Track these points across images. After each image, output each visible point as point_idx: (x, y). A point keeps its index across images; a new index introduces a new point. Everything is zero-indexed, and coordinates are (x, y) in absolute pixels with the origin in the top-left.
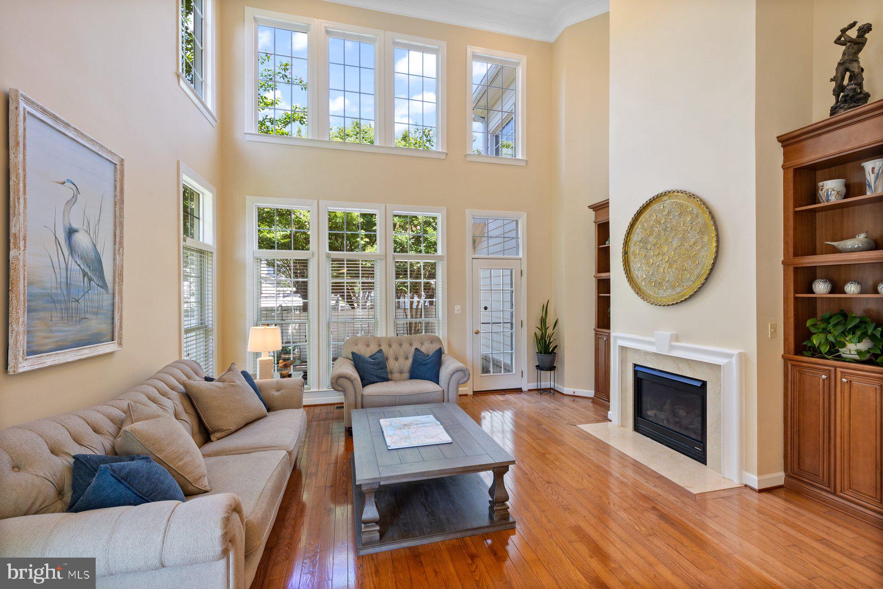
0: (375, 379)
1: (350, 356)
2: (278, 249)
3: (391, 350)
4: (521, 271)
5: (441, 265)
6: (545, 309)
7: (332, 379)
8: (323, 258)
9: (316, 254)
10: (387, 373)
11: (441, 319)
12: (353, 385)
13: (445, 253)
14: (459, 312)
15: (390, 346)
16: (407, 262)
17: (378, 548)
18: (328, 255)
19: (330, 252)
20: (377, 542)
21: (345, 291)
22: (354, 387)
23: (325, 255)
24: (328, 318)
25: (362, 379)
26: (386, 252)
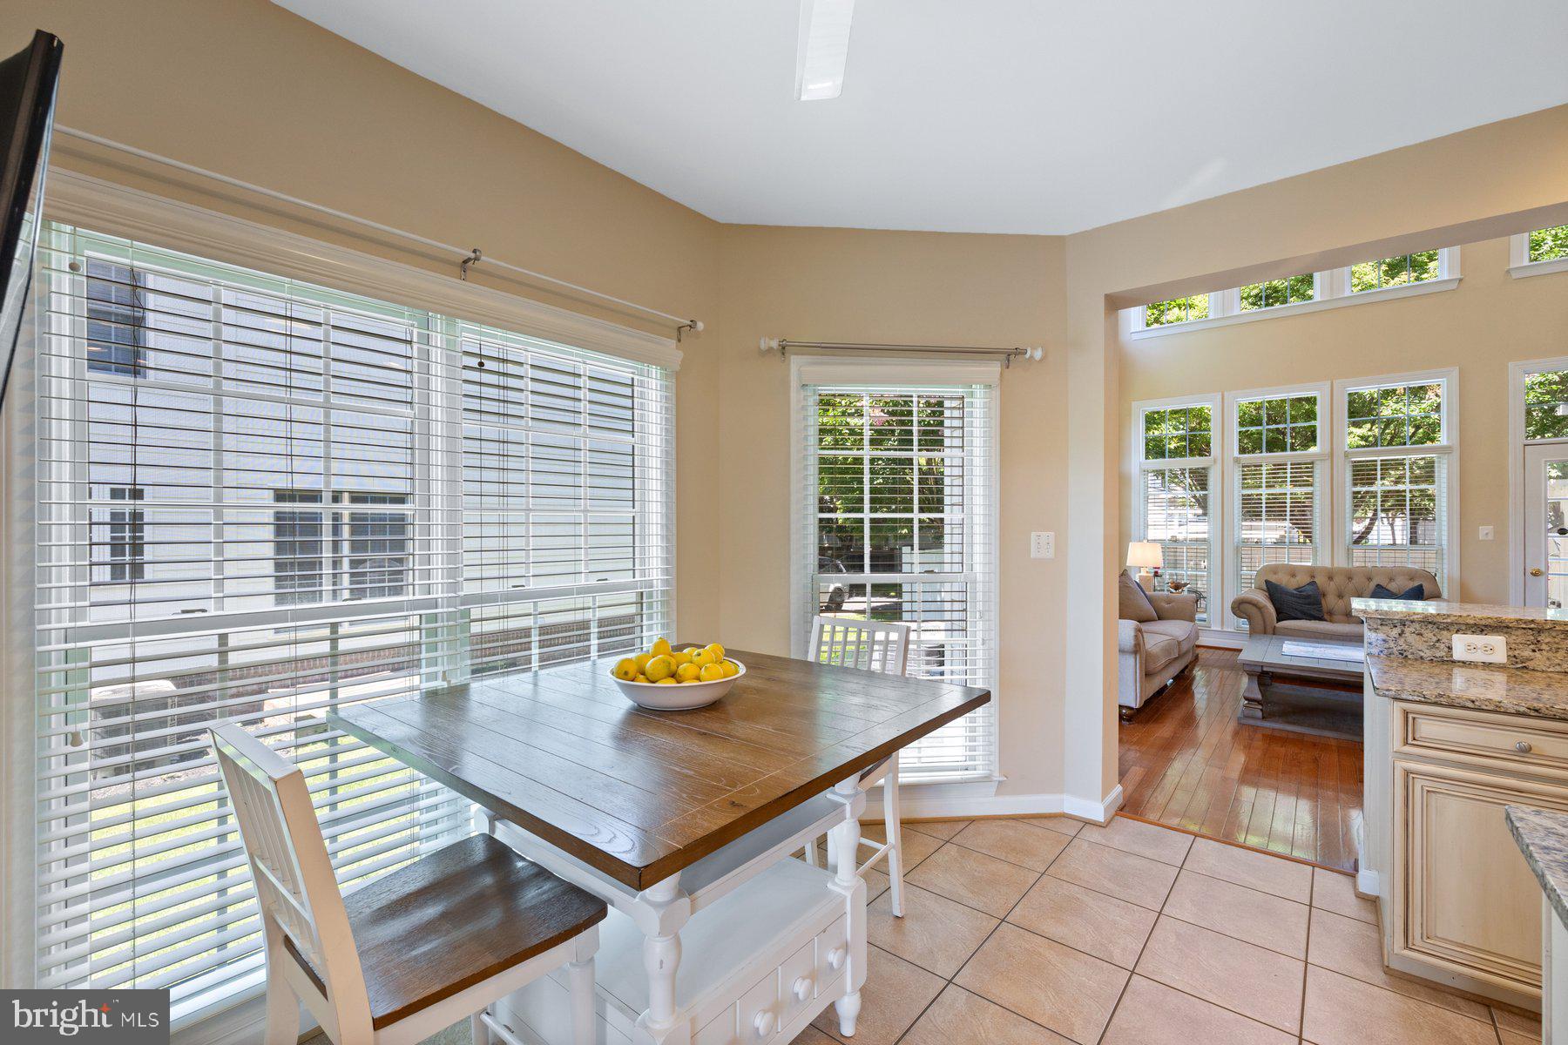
0: (1301, 616)
1: (1264, 587)
2: (1170, 457)
5: (1444, 462)
7: (1234, 602)
8: (1229, 463)
9: (1219, 462)
10: (1321, 611)
11: (1445, 547)
12: (1261, 613)
13: (1456, 442)
14: (1490, 537)
15: (1331, 578)
16: (1376, 461)
17: (1259, 723)
18: (1237, 460)
19: (1241, 456)
20: (1258, 719)
21: (1264, 505)
22: (1263, 616)
23: (1232, 461)
24: (1236, 540)
25: (1278, 612)
26: (1332, 449)
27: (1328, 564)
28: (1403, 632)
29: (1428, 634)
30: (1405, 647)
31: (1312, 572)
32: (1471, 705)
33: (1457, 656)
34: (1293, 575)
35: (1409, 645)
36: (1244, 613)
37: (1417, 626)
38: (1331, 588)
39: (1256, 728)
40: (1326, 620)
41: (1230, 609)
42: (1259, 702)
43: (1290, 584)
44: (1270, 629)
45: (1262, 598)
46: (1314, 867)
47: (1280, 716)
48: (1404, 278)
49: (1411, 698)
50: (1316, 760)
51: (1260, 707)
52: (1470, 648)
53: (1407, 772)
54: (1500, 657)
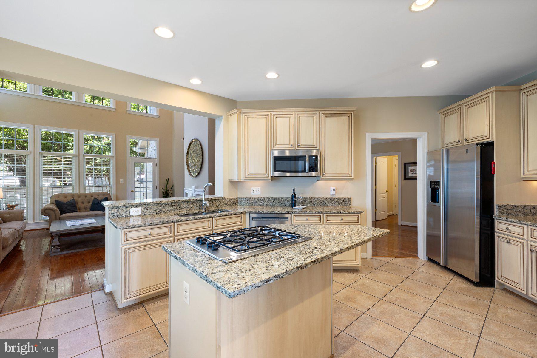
0: (69, 211)
1: (55, 203)
2: (5, 149)
3: (80, 199)
4: (156, 164)
5: (112, 160)
6: (168, 181)
7: (43, 210)
8: (37, 155)
9: (33, 153)
10: (76, 209)
11: (112, 185)
13: (115, 155)
14: (123, 182)
15: (79, 197)
16: (93, 158)
17: (59, 254)
18: (41, 154)
19: (42, 152)
20: (58, 252)
21: (53, 172)
22: (55, 213)
23: (39, 153)
24: (40, 185)
25: (61, 211)
26: (79, 153)
27: (77, 192)
28: (118, 210)
29: (124, 210)
30: (119, 214)
31: (73, 195)
32: (139, 226)
33: (131, 214)
34: (66, 197)
35: (120, 213)
36: (47, 213)
37: (122, 208)
38: (79, 200)
39: (57, 256)
40: (78, 212)
41: (40, 213)
42: (58, 246)
43: (65, 201)
44: (58, 218)
45: (54, 207)
46: (91, 293)
47: (66, 249)
48: (97, 102)
49: (126, 228)
50: (83, 259)
51: (59, 247)
52: (134, 212)
53: (125, 249)
54: (140, 213)
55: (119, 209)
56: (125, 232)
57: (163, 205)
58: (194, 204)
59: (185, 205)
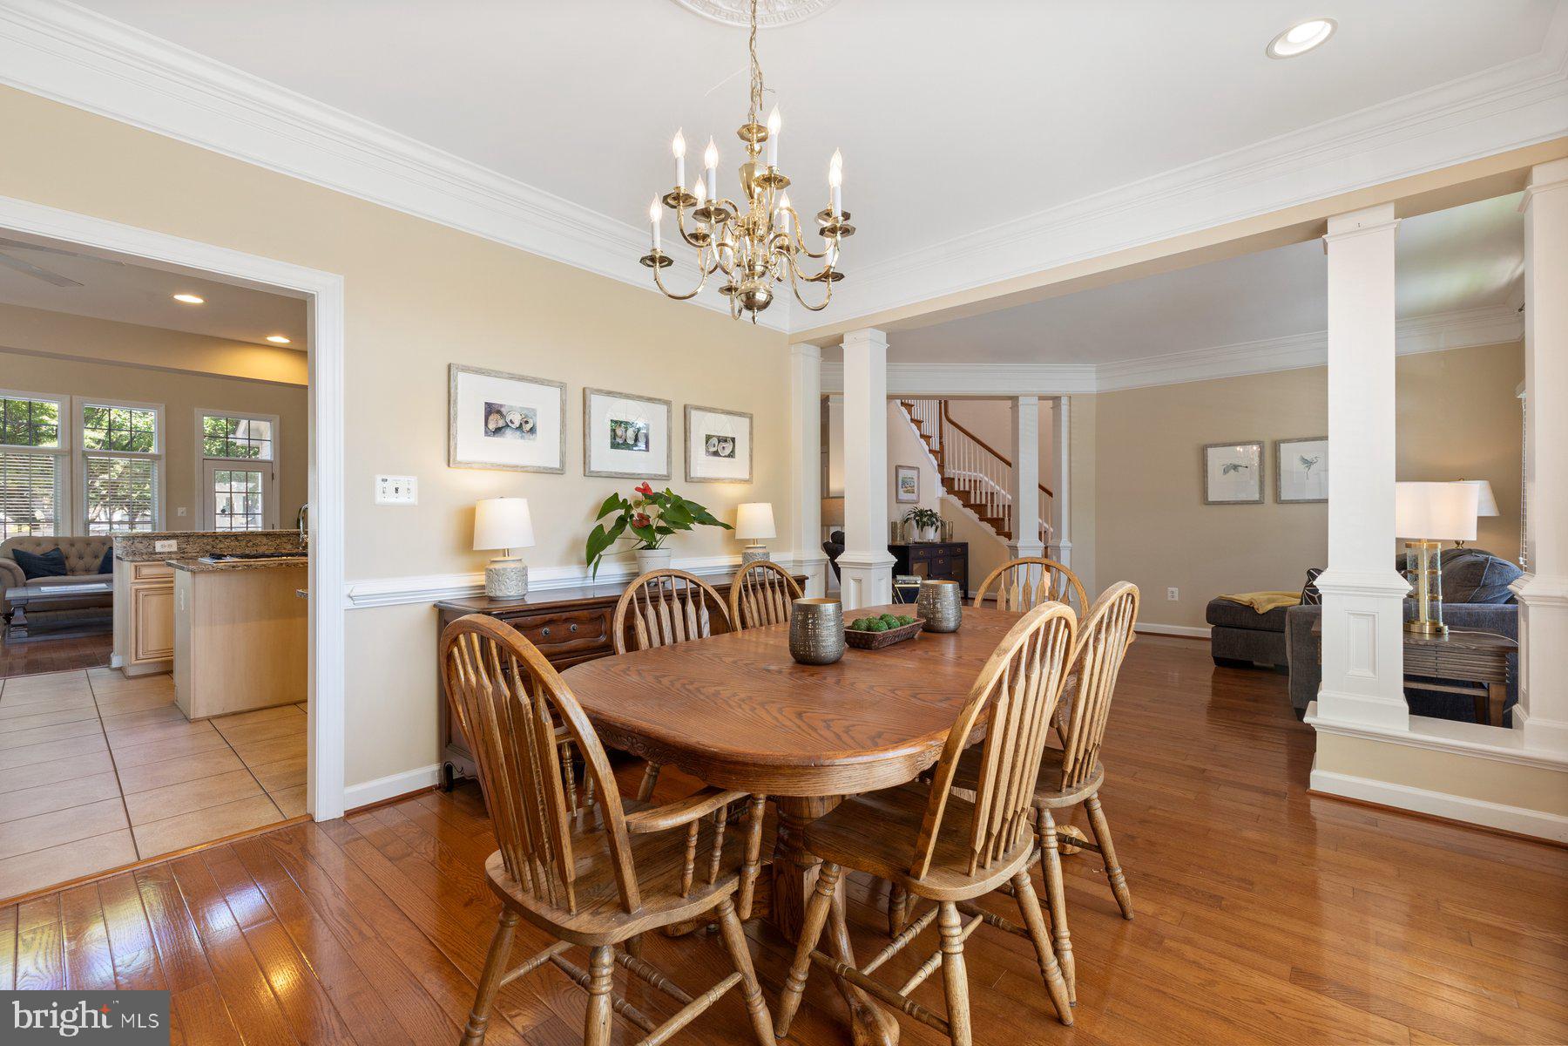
0: (47, 573)
1: (11, 555)
3: (73, 548)
4: (273, 474)
5: (157, 464)
11: (157, 521)
13: (163, 452)
14: (184, 515)
15: (72, 545)
17: (25, 640)
20: (24, 637)
22: (13, 575)
26: (72, 448)
27: (68, 535)
28: (133, 542)
29: (145, 542)
30: (135, 549)
31: (55, 541)
33: (157, 551)
34: (39, 544)
35: (137, 548)
37: (140, 539)
38: (72, 552)
39: (22, 644)
40: (69, 575)
42: (24, 625)
43: (37, 551)
44: (20, 584)
45: (10, 562)
51: (27, 629)
52: (162, 546)
53: (136, 590)
54: (174, 549)
55: (136, 541)
56: (136, 567)
57: (220, 538)
58: (285, 539)
59: (265, 540)
